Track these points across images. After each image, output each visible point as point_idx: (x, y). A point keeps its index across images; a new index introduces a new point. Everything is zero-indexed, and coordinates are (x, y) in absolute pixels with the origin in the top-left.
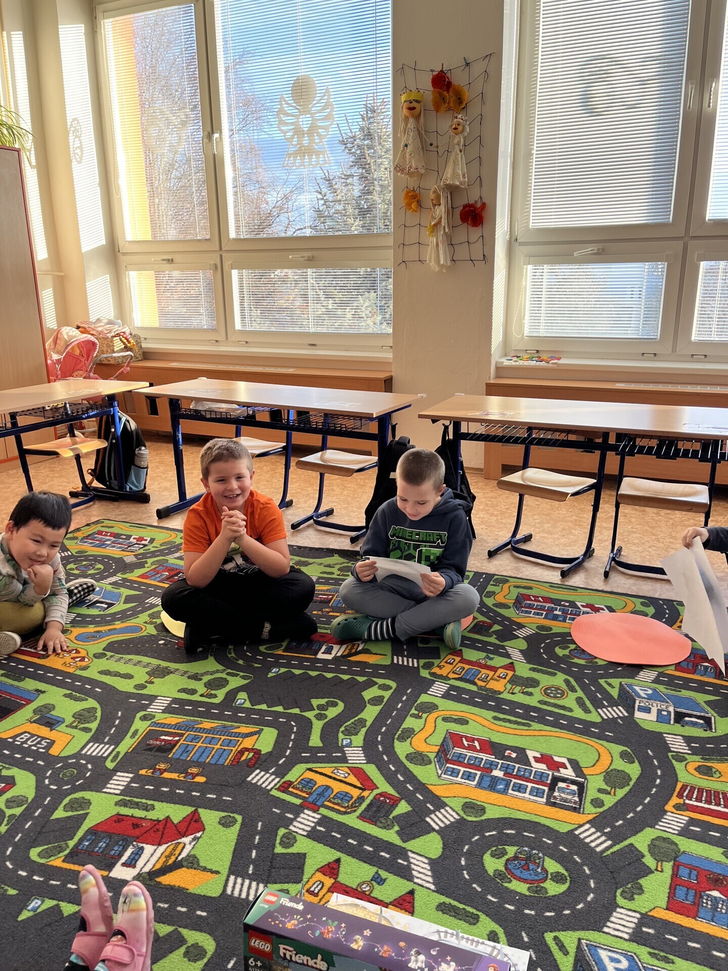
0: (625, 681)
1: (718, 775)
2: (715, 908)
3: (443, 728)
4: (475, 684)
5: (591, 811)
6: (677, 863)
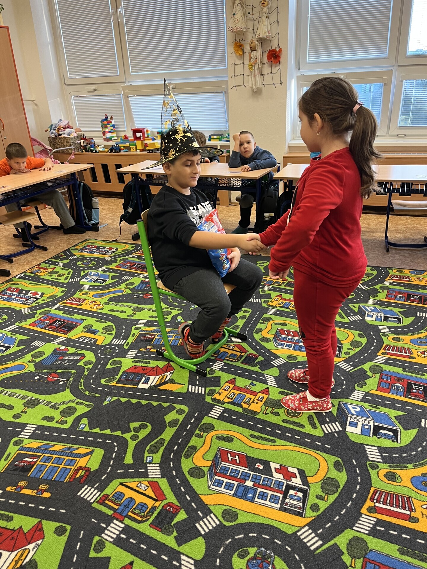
0: (361, 305)
1: (402, 340)
2: (397, 390)
3: (275, 327)
4: (289, 309)
5: (344, 356)
6: (381, 374)
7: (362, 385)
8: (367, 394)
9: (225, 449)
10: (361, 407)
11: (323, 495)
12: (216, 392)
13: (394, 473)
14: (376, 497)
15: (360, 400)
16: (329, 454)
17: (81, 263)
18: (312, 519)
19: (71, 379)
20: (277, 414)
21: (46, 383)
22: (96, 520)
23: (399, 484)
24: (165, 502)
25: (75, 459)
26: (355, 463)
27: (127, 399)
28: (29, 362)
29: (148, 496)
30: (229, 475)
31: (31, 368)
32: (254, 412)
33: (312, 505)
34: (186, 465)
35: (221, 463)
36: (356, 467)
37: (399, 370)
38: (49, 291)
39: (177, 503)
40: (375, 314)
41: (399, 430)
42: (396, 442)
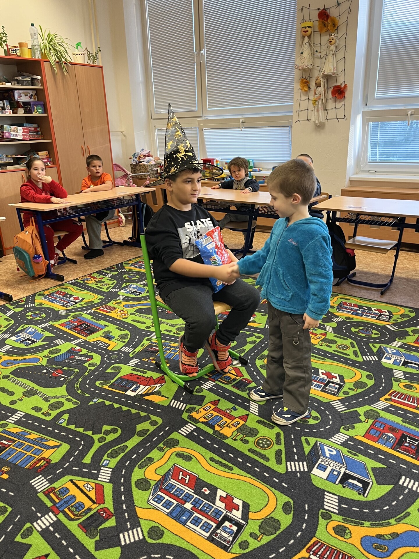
0: (382, 345)
1: (415, 389)
2: (387, 440)
5: (341, 395)
6: (376, 421)
7: (349, 428)
8: (351, 439)
9: (180, 467)
10: (338, 452)
11: (259, 534)
12: (196, 410)
13: (346, 527)
14: (315, 548)
15: (339, 443)
16: (282, 493)
17: (126, 276)
18: (235, 555)
19: (72, 377)
20: (246, 442)
21: (50, 377)
22: (35, 509)
23: (346, 540)
24: (102, 506)
25: (43, 449)
26: (307, 509)
27: (111, 403)
28: (45, 356)
29: (89, 498)
30: (173, 494)
31: (44, 362)
32: (224, 436)
33: (242, 542)
34: (137, 474)
35: (170, 480)
36: (306, 512)
37: (398, 420)
38: (89, 297)
39: (112, 510)
40: (394, 357)
41: (371, 483)
42: (362, 495)
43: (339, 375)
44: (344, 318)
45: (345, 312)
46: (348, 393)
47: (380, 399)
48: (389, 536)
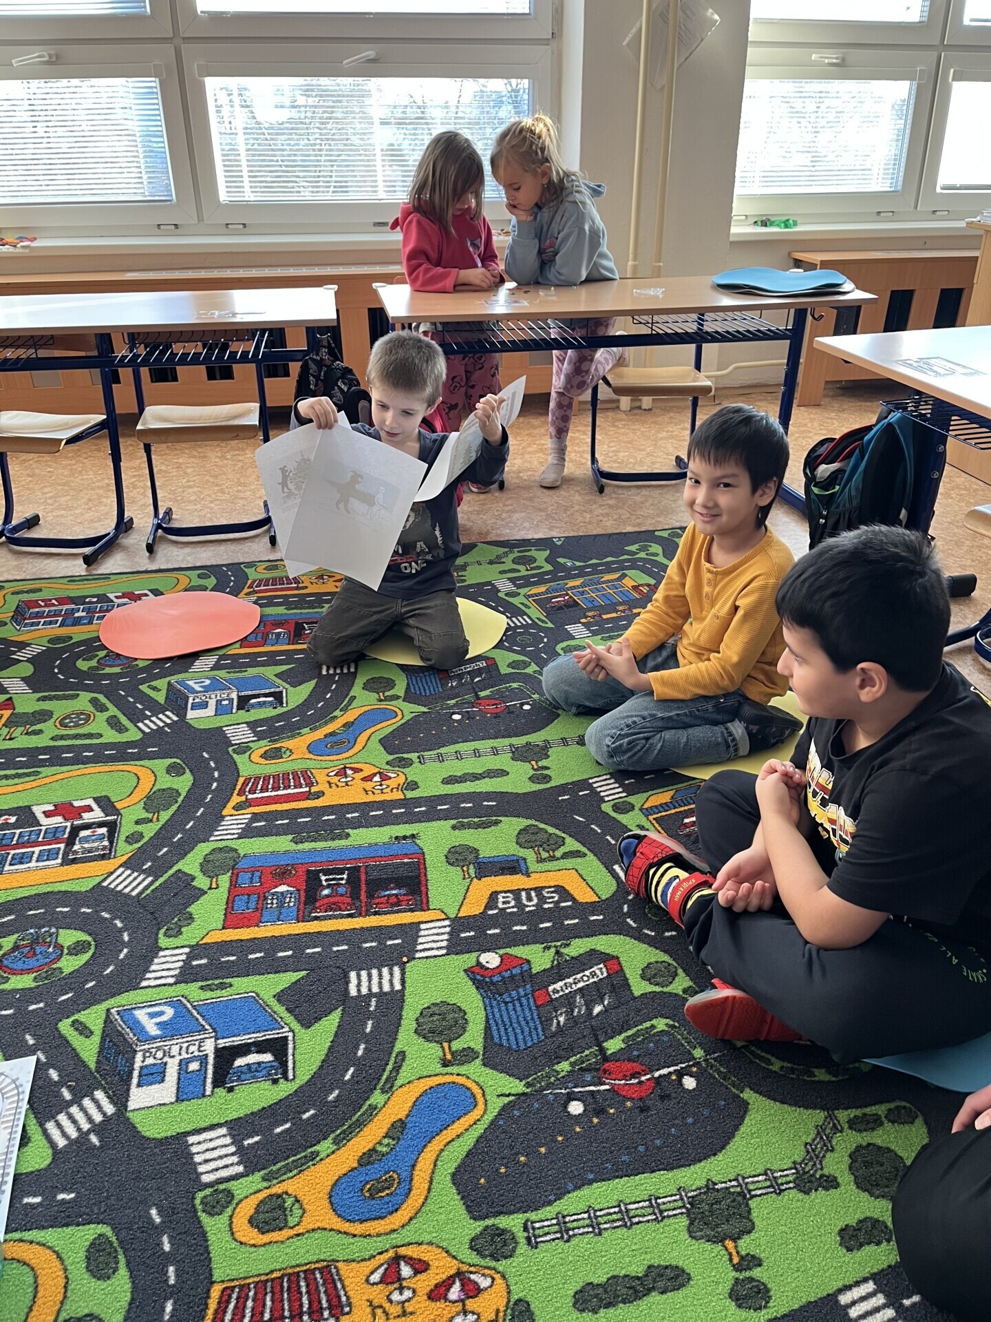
1: (288, 752)
2: (281, 905)
6: (235, 872)
7: (181, 927)
10: (176, 1005)
15: (171, 980)
23: (297, 1230)
26: (158, 1220)
36: (160, 1232)
37: (283, 843)
40: (213, 696)
41: (290, 1034)
42: (281, 1081)
43: (96, 800)
44: (44, 641)
45: (40, 627)
46: (140, 836)
47: (224, 813)
48: (386, 1141)
